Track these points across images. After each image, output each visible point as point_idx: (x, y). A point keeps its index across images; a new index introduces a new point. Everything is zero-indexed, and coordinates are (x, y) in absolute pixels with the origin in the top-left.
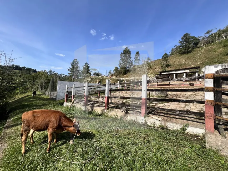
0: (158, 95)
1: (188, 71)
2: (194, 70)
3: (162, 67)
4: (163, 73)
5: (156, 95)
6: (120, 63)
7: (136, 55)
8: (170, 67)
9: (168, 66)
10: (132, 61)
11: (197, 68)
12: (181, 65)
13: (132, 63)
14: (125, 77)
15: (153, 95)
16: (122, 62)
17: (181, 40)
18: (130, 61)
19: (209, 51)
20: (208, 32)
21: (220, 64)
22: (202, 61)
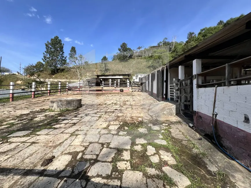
0: (61, 109)
1: (121, 77)
2: (127, 77)
3: (101, 70)
4: (100, 77)
5: (59, 109)
6: (44, 57)
7: (71, 51)
8: (109, 72)
9: (107, 70)
10: (65, 58)
11: (129, 75)
12: (118, 71)
13: (65, 61)
14: (54, 78)
15: (53, 108)
16: (48, 56)
17: (120, 48)
18: (63, 57)
19: (139, 63)
20: (139, 48)
21: (144, 74)
22: (133, 70)
